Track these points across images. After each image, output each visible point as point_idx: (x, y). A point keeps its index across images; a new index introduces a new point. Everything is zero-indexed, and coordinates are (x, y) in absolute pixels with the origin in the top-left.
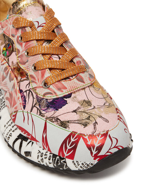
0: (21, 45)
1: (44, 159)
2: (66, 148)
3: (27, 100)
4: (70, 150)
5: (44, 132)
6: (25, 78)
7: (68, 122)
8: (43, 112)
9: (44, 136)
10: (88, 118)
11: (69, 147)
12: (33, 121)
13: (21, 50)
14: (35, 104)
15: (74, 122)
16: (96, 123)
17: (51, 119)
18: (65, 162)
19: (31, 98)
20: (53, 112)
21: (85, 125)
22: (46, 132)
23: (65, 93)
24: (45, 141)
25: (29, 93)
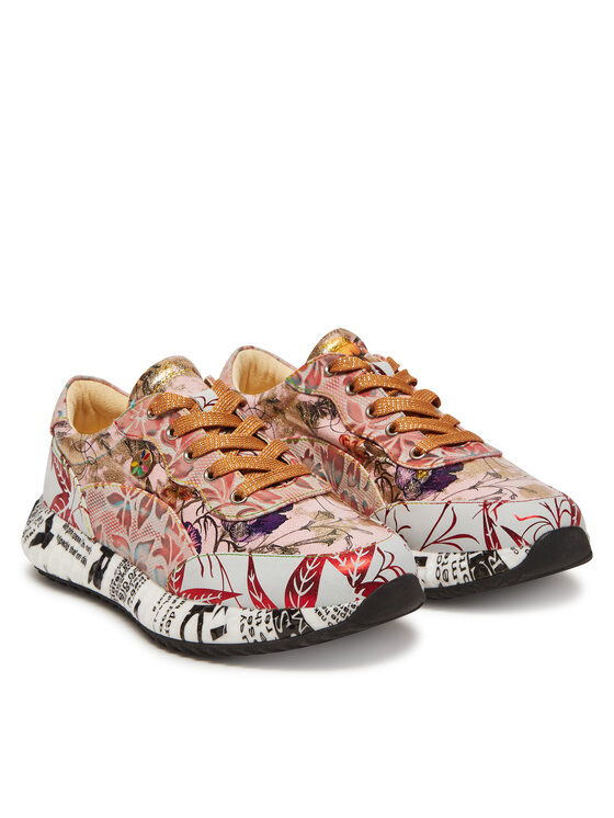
0: (173, 444)
1: (255, 628)
2: (299, 583)
3: (202, 535)
4: (306, 585)
5: (249, 573)
6: (191, 500)
7: (296, 544)
8: (241, 544)
9: (252, 580)
10: (334, 532)
11: (304, 581)
12: (221, 566)
13: (173, 454)
14: (222, 537)
15: (307, 542)
16: (349, 536)
17: (260, 550)
18: (301, 616)
19: (211, 528)
20: (261, 539)
21: (330, 542)
22: (254, 572)
23: (280, 504)
24: (255, 587)
25: (205, 521)
